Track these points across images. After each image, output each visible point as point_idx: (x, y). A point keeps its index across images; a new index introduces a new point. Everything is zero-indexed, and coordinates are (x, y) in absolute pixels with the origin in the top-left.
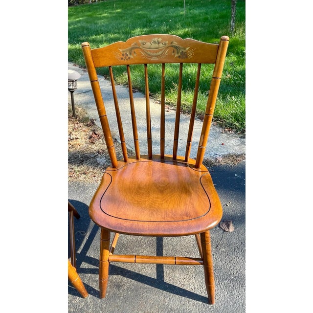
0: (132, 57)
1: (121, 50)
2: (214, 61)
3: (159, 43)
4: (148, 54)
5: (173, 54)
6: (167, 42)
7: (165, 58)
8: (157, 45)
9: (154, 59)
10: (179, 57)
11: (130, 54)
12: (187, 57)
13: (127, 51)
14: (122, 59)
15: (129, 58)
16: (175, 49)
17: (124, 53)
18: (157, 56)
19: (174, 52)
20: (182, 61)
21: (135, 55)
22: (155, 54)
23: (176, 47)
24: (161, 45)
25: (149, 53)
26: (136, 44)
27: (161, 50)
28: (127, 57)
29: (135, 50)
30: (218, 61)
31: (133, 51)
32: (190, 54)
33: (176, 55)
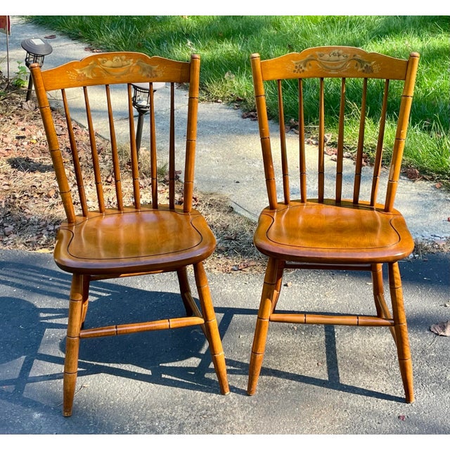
0: (306, 69)
1: (294, 62)
2: (404, 78)
3: (339, 56)
4: (327, 67)
5: (355, 68)
6: (349, 55)
7: (346, 71)
8: (337, 57)
9: (333, 72)
10: (363, 71)
11: (305, 66)
12: (372, 72)
13: (301, 63)
14: (294, 71)
15: (303, 71)
16: (358, 63)
17: (298, 66)
18: (337, 70)
19: (357, 65)
20: (367, 75)
21: (310, 68)
22: (334, 67)
23: (359, 61)
24: (342, 57)
25: (327, 65)
26: (312, 56)
27: (341, 63)
28: (301, 70)
29: (311, 62)
30: (407, 77)
31: (308, 63)
32: (376, 68)
33: (360, 69)
